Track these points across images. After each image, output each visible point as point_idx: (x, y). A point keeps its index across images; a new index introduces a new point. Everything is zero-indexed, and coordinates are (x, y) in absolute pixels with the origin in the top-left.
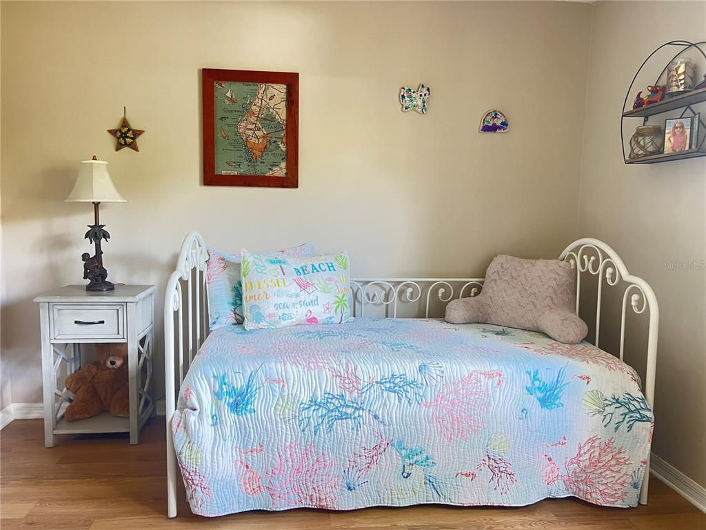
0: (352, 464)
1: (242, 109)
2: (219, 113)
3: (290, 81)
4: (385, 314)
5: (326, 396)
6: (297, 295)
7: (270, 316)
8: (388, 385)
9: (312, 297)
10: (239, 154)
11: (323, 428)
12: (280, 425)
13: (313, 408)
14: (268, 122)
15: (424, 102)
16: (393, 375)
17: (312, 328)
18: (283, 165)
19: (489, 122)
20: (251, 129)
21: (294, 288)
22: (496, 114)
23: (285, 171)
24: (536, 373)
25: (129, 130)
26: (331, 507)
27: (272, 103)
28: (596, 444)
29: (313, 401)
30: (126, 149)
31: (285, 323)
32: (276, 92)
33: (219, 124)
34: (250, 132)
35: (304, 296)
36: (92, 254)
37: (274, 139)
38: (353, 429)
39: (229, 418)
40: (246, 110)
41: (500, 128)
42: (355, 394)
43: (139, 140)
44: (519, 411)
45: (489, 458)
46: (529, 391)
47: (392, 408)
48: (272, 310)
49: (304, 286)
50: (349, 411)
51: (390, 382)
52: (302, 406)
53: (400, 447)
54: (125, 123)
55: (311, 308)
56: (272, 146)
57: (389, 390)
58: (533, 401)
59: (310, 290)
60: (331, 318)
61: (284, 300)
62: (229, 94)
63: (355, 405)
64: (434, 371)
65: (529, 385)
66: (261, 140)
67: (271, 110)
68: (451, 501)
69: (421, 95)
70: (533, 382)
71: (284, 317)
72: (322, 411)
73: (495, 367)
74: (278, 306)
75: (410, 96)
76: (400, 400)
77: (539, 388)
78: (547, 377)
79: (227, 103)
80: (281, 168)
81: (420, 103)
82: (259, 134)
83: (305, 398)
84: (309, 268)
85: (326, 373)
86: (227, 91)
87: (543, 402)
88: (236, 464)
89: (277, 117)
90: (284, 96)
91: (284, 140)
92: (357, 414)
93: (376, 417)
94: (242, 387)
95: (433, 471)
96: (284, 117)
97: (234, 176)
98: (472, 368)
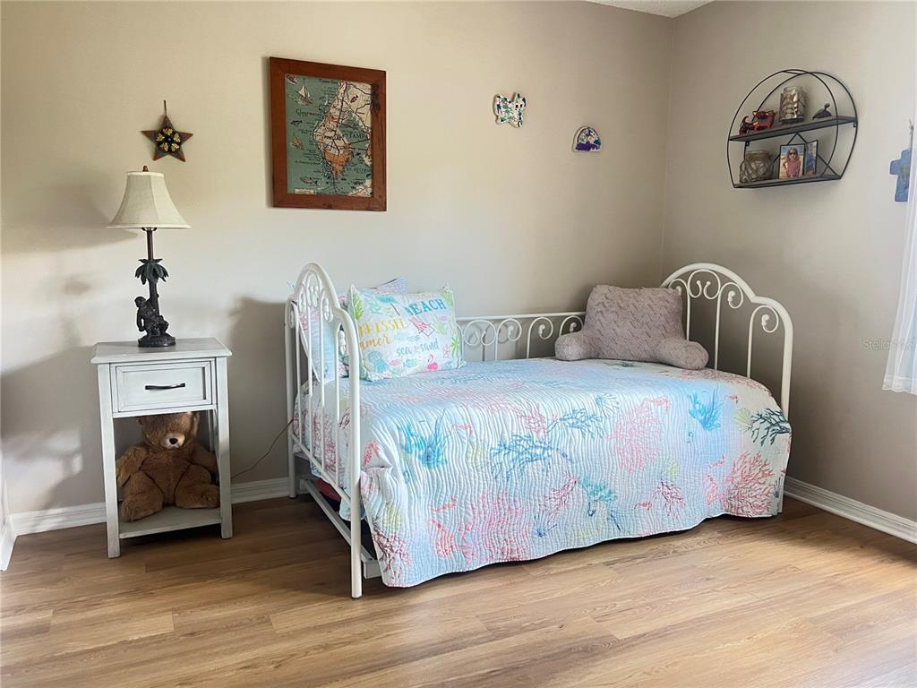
0: (543, 508)
1: (318, 112)
2: (291, 116)
3: (376, 80)
4: (481, 358)
5: (514, 438)
6: (417, 338)
7: (394, 363)
8: (571, 421)
9: (432, 340)
10: (314, 168)
11: (515, 472)
12: (472, 473)
13: (503, 453)
14: (349, 129)
15: (520, 114)
16: (574, 411)
17: (433, 375)
18: (368, 183)
19: (583, 140)
20: (330, 138)
21: (412, 331)
22: (590, 131)
23: (370, 190)
24: (696, 397)
25: (174, 133)
26: (522, 558)
27: (354, 106)
28: (747, 459)
29: (502, 445)
30: (168, 157)
31: (409, 371)
32: (359, 93)
33: (291, 130)
34: (328, 141)
35: (423, 339)
37: (357, 151)
38: (543, 470)
39: (421, 471)
40: (323, 113)
41: (593, 147)
42: (541, 434)
43: (186, 147)
44: (686, 434)
45: (663, 485)
46: (692, 415)
47: (578, 443)
48: (395, 356)
49: (422, 327)
50: (539, 451)
51: (572, 418)
52: (492, 451)
53: (586, 484)
54: (166, 123)
55: (432, 352)
56: (355, 160)
57: (572, 426)
58: (696, 424)
59: (428, 331)
60: (449, 363)
61: (405, 344)
62: (302, 92)
63: (543, 445)
64: (609, 403)
65: (691, 409)
66: (341, 152)
67: (354, 115)
68: (630, 534)
69: (517, 106)
70: (694, 406)
71: (408, 363)
72: (513, 455)
73: (661, 395)
74: (400, 351)
75: (506, 107)
76: (583, 434)
77: (700, 411)
78: (705, 400)
79: (300, 102)
80: (366, 187)
81: (516, 114)
82: (340, 143)
83: (494, 443)
84: (421, 307)
85: (511, 415)
86: (300, 88)
87: (705, 423)
88: (429, 524)
89: (361, 124)
90: (368, 98)
91: (369, 153)
92: (546, 454)
93: (564, 455)
95: (614, 505)
96: (368, 124)
97: (310, 196)
98: (643, 398)
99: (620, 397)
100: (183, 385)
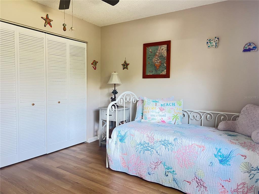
0: (150, 166)
1: (154, 54)
2: (147, 56)
3: (168, 43)
5: (144, 142)
6: (159, 113)
7: (149, 118)
8: (163, 143)
9: (164, 114)
10: (152, 68)
11: (142, 152)
12: (131, 148)
13: (140, 145)
14: (161, 57)
15: (216, 43)
16: (165, 140)
17: (164, 124)
18: (165, 71)
19: (247, 48)
20: (156, 60)
21: (158, 110)
22: (250, 44)
23: (166, 73)
24: (220, 150)
25: (125, 64)
26: (144, 178)
27: (162, 51)
29: (140, 143)
30: (125, 69)
31: (153, 121)
32: (163, 48)
33: (147, 60)
34: (155, 61)
35: (161, 113)
36: (113, 98)
37: (163, 63)
38: (150, 154)
39: (119, 143)
40: (155, 54)
41: (252, 49)
42: (152, 143)
43: (128, 66)
44: (209, 162)
45: (196, 178)
46: (215, 156)
47: (163, 150)
48: (150, 116)
49: (161, 110)
50: (150, 148)
51: (163, 142)
52: (137, 144)
53: (164, 165)
54: (125, 62)
55: (163, 117)
56: (162, 65)
57: (163, 144)
58: (216, 161)
59: (164, 111)
60: (170, 122)
61: (154, 114)
62: (150, 50)
63: (151, 147)
64: (179, 141)
65: (216, 153)
66: (159, 63)
67: (162, 53)
68: (182, 190)
69: (215, 41)
70: (218, 153)
71: (153, 119)
72: (142, 147)
73: (203, 144)
74: (152, 115)
75: (210, 42)
76: (166, 148)
77: (220, 156)
78: (225, 152)
79: (150, 53)
80: (165, 72)
81: (214, 44)
82: (158, 61)
83: (138, 142)
84: (166, 105)
85: (145, 136)
86: (150, 49)
87: (221, 161)
88: (120, 157)
89: (164, 55)
90: (166, 48)
91: (166, 63)
92: (152, 150)
93: (157, 152)
94: (123, 135)
95: (176, 177)
96: (166, 55)
97: (151, 75)
98: (193, 143)
99: (184, 140)
100: (111, 115)
